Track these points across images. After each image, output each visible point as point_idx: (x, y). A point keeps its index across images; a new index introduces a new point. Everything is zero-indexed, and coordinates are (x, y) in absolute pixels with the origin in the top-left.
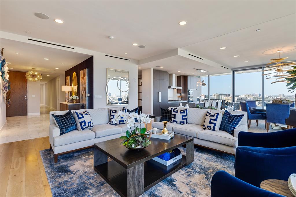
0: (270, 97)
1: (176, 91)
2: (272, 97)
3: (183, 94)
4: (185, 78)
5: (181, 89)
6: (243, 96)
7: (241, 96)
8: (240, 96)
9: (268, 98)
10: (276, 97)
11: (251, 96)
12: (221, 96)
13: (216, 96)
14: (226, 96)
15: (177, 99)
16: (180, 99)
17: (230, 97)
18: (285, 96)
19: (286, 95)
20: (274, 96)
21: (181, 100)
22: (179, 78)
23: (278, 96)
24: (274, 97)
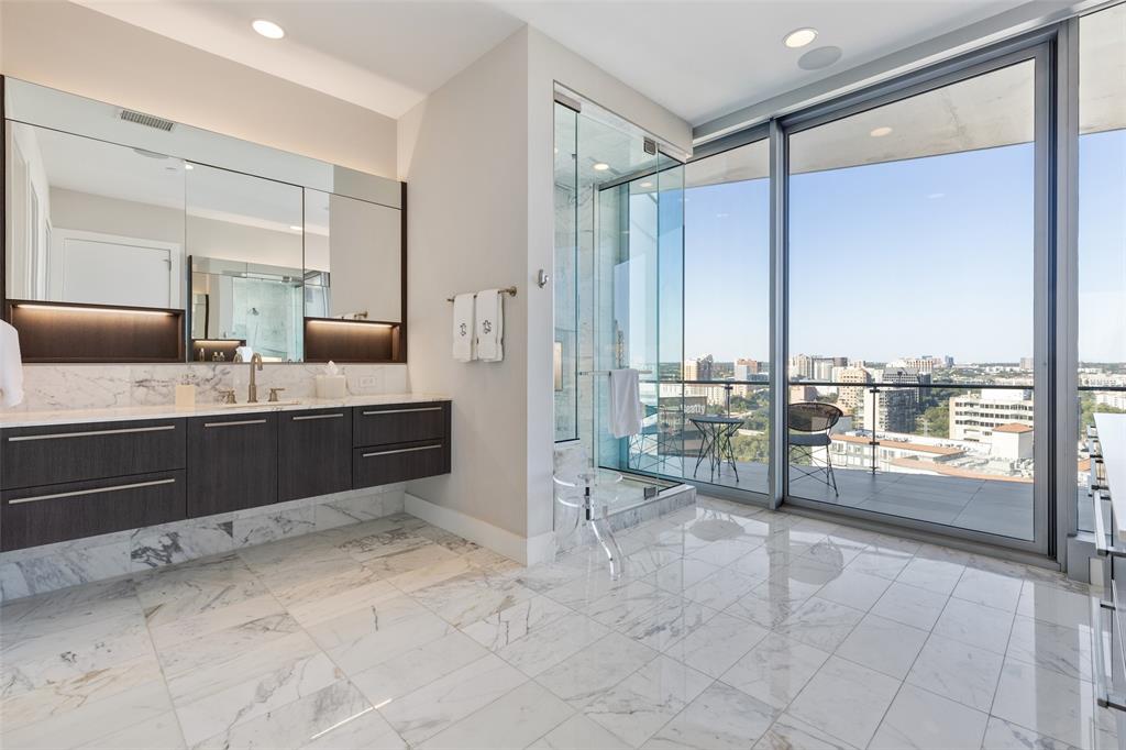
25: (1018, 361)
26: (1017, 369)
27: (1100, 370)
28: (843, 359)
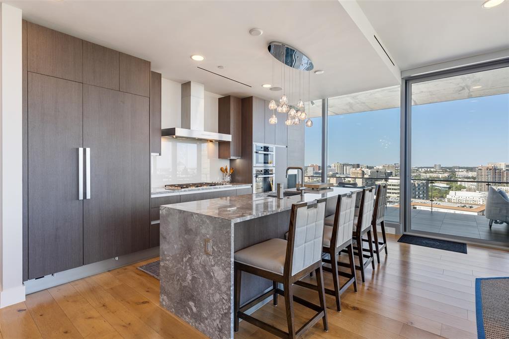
0: (420, 169)
1: (212, 148)
2: (423, 169)
3: (239, 162)
4: (245, 104)
5: (228, 143)
6: (381, 167)
7: (377, 167)
8: (375, 168)
9: (417, 170)
10: (429, 170)
11: (392, 167)
12: (345, 167)
13: (336, 168)
14: (353, 168)
15: (218, 178)
16: (228, 179)
17: (359, 169)
18: (442, 168)
19: (444, 166)
20: (426, 167)
21: (233, 181)
22: (224, 102)
23: (433, 168)
24: (426, 169)
25: (433, 166)
26: (432, 170)
27: (466, 170)
28: (358, 164)
